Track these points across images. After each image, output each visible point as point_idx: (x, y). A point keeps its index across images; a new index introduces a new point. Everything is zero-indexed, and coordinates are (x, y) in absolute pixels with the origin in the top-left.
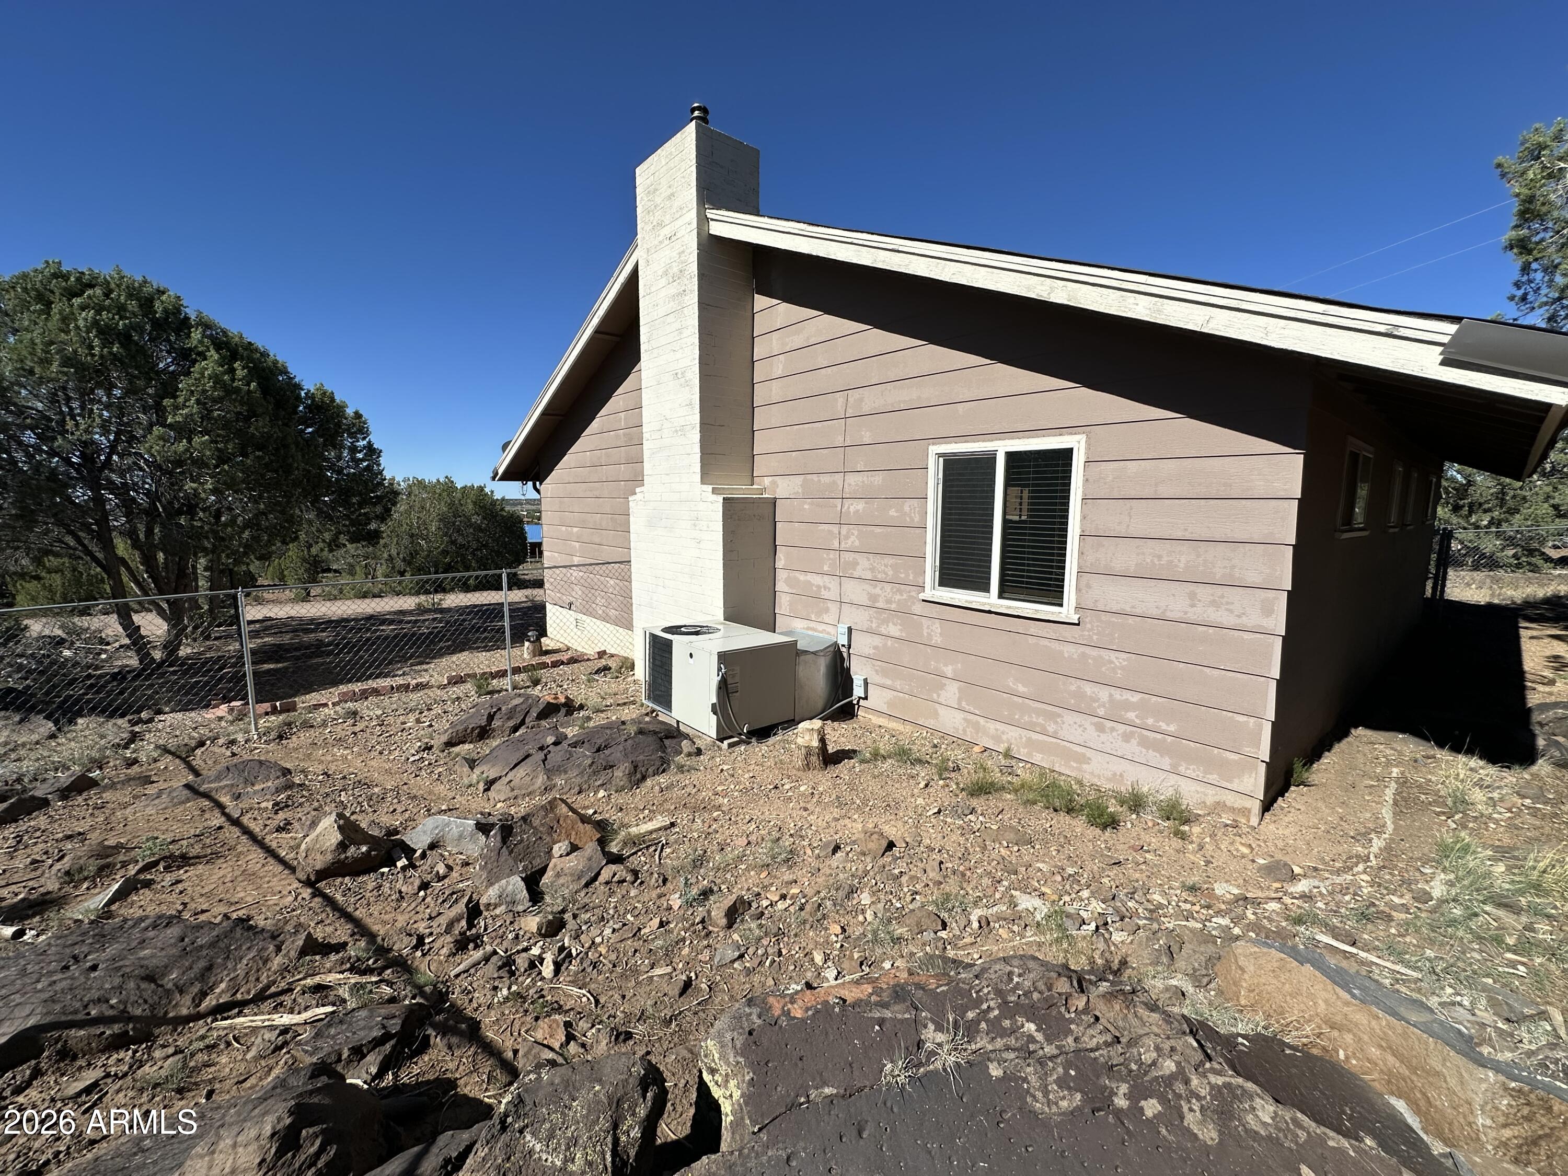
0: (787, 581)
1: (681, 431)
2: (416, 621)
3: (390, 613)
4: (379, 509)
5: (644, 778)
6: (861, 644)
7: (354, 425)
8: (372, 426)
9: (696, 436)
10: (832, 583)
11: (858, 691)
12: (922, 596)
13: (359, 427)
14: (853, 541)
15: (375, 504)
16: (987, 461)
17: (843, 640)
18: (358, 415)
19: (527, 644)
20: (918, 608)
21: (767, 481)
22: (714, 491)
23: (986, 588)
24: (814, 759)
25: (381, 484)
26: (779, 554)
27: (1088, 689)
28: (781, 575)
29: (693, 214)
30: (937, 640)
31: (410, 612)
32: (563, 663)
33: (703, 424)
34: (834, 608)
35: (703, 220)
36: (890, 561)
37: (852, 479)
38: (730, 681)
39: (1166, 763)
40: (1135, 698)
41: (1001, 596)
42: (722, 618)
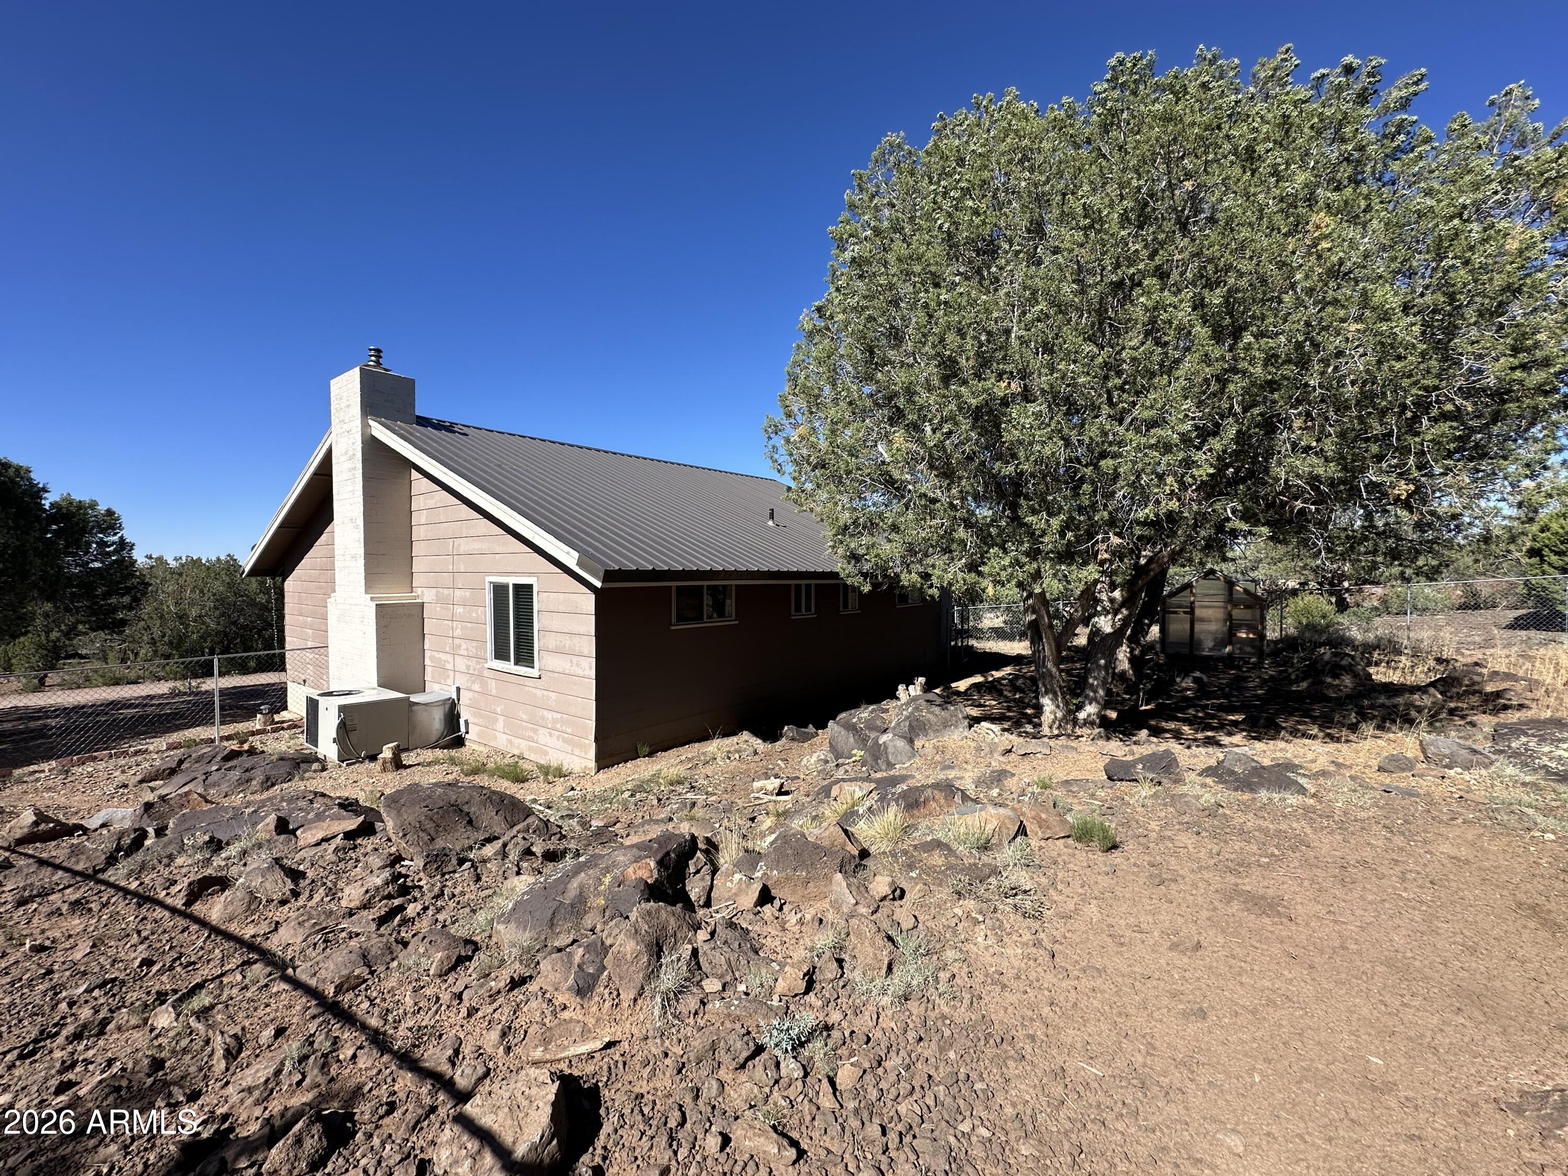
0: (431, 658)
1: (354, 557)
2: (160, 704)
3: (137, 698)
4: (126, 599)
5: (273, 785)
6: (465, 697)
7: (105, 521)
8: (125, 521)
9: (362, 562)
10: (449, 658)
11: (463, 729)
12: (486, 666)
13: (110, 522)
14: (458, 632)
15: (123, 595)
16: (506, 587)
17: (454, 696)
18: (110, 513)
19: (259, 716)
20: (487, 673)
21: (419, 590)
22: (372, 599)
23: (509, 660)
24: (388, 765)
25: (132, 575)
26: (426, 641)
27: (546, 713)
28: (428, 654)
29: (358, 422)
30: (494, 692)
31: (161, 696)
32: (283, 729)
33: (366, 554)
34: (451, 673)
35: (365, 426)
36: (474, 644)
37: (457, 592)
38: (348, 723)
39: (569, 749)
40: (559, 716)
41: (516, 664)
42: (375, 685)
